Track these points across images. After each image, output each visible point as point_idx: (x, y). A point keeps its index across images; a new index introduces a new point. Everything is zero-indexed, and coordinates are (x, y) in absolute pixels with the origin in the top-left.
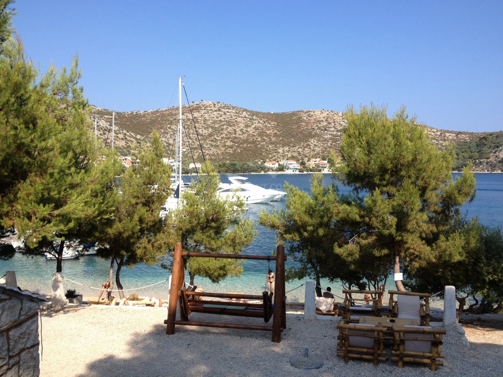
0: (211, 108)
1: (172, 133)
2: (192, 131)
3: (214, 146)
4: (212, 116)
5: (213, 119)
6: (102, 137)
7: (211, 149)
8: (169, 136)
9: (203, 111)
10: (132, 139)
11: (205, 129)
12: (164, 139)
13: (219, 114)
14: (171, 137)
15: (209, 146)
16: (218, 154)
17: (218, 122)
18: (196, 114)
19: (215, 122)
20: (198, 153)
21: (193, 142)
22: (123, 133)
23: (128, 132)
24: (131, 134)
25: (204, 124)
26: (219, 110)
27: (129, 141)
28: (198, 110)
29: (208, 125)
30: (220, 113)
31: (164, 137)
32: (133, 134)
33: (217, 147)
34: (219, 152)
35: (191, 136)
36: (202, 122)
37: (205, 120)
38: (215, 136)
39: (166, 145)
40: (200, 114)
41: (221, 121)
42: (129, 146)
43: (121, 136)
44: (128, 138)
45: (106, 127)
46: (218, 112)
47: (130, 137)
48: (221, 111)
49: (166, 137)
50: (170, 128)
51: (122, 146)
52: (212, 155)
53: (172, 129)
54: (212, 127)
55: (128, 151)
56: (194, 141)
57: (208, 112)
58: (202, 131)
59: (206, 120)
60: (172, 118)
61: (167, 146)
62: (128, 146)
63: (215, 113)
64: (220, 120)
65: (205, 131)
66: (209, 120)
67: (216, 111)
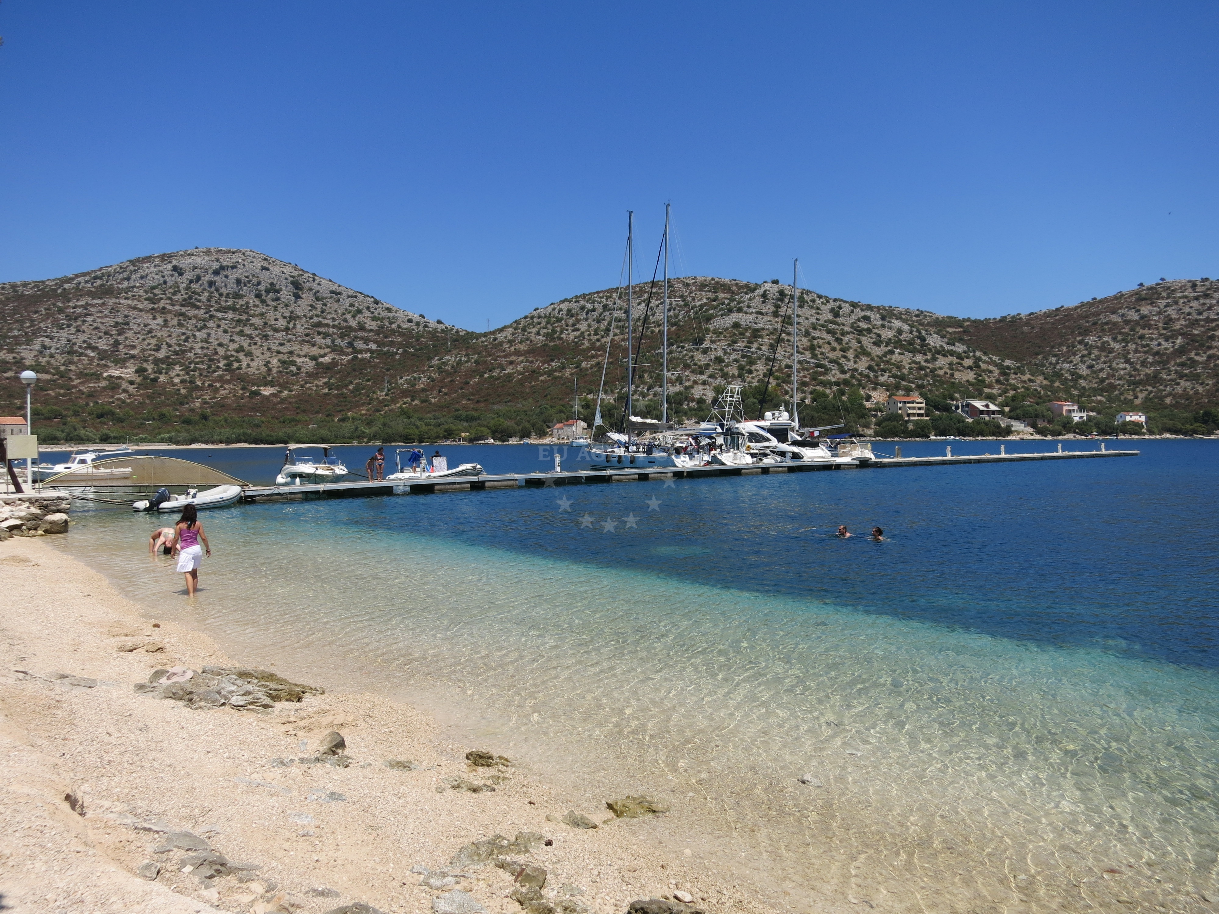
0: (1186, 294)
1: (1085, 352)
2: (1134, 346)
3: (1186, 375)
4: (1187, 310)
5: (1190, 317)
6: (928, 365)
7: (1178, 384)
8: (1077, 358)
9: (1164, 302)
10: (991, 368)
11: (1167, 340)
12: (1066, 366)
13: (1204, 304)
14: (1081, 361)
15: (1173, 376)
16: (1197, 393)
17: (1202, 323)
18: (1145, 310)
19: (1195, 323)
20: (1146, 393)
21: (1136, 370)
22: (974, 356)
23: (985, 354)
24: (990, 358)
25: (1164, 329)
26: (1206, 296)
27: (984, 371)
28: (1150, 299)
29: (1174, 330)
30: (1208, 301)
31: (1068, 363)
32: (995, 358)
33: (1195, 378)
34: (1200, 389)
35: (1130, 356)
36: (1161, 325)
37: (1169, 321)
38: (1192, 355)
39: (1070, 378)
40: (1157, 309)
41: (1208, 320)
42: (983, 381)
43: (968, 362)
44: (983, 366)
45: (941, 346)
46: (1202, 301)
47: (988, 363)
48: (1212, 297)
49: (1071, 362)
50: (1080, 342)
51: (968, 381)
52: (1181, 396)
53: (1086, 344)
54: (1183, 335)
55: (977, 390)
56: (1138, 367)
57: (1176, 303)
58: (1159, 344)
59: (1171, 320)
60: (1088, 322)
61: (1072, 380)
62: (979, 381)
63: (1195, 304)
64: (1208, 318)
65: (1165, 345)
66: (1178, 319)
67: (1197, 298)
